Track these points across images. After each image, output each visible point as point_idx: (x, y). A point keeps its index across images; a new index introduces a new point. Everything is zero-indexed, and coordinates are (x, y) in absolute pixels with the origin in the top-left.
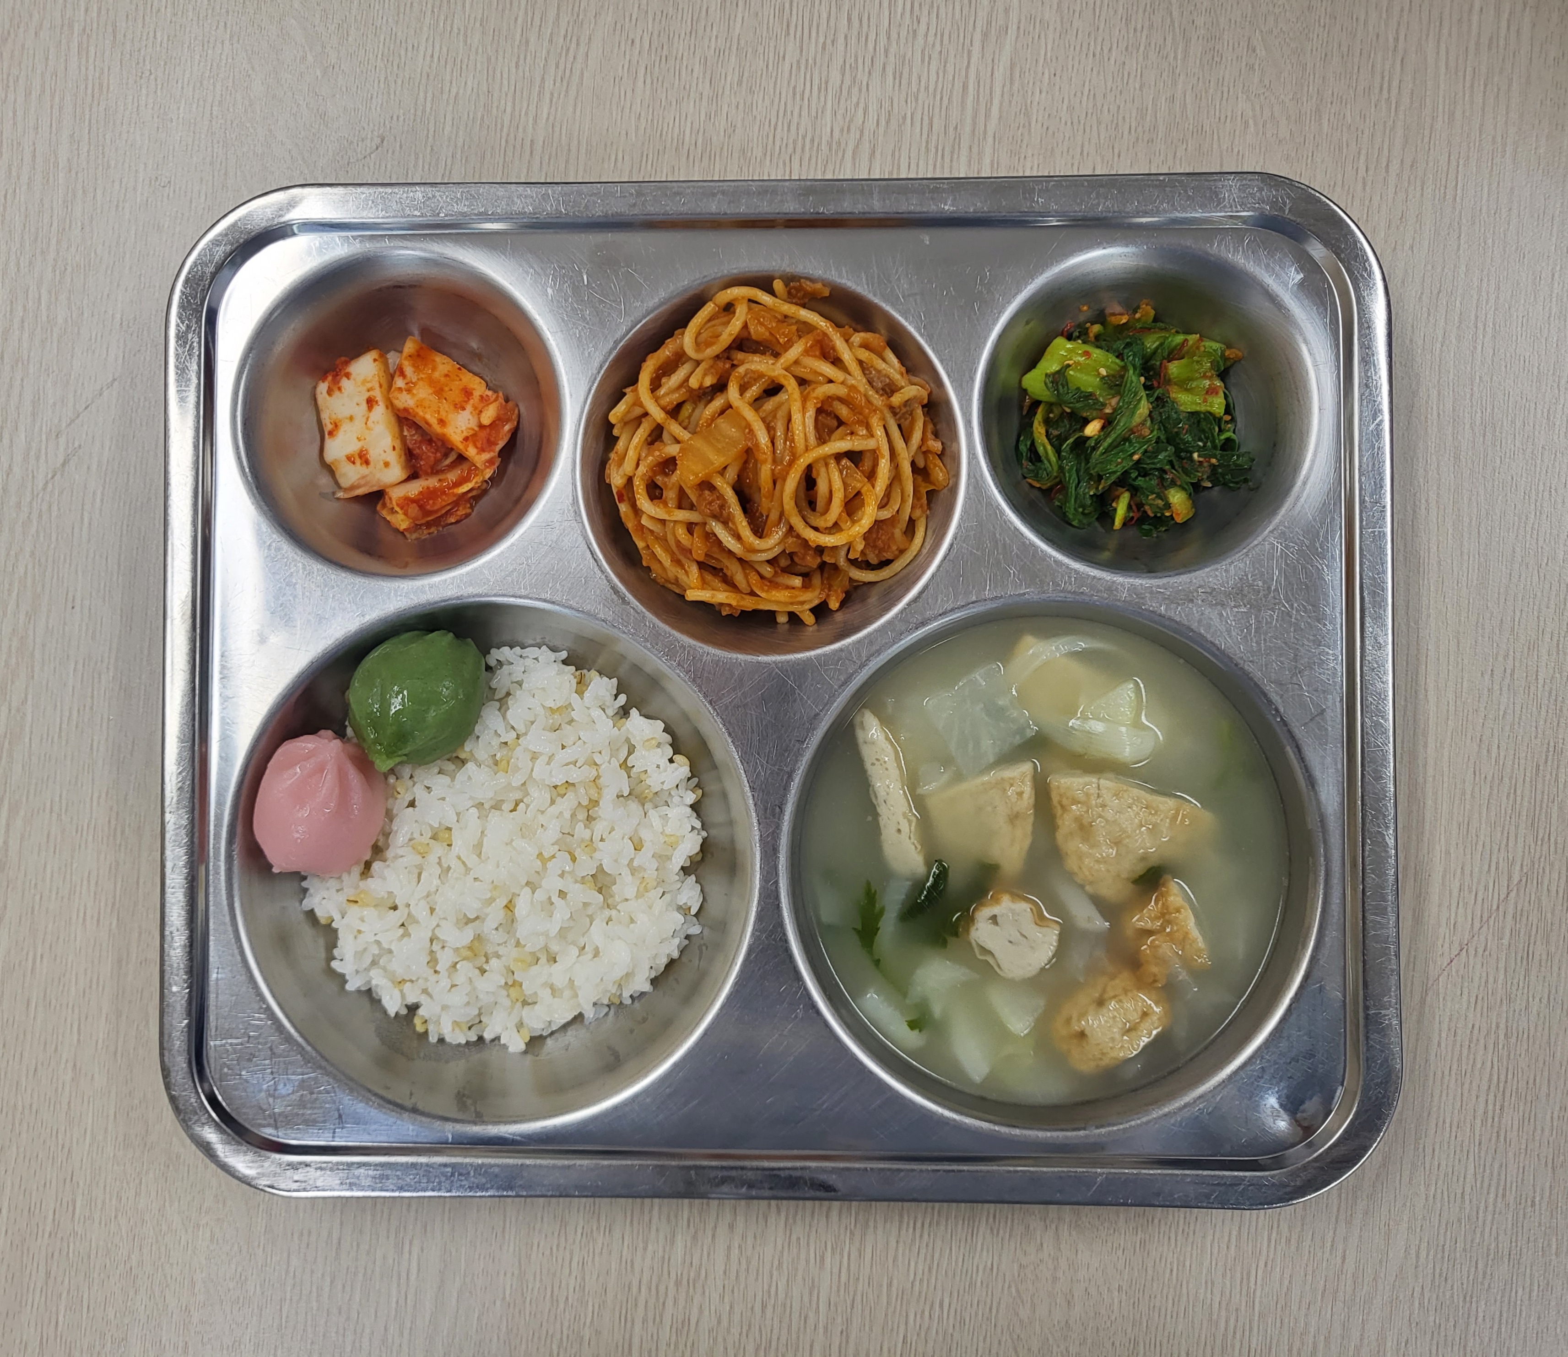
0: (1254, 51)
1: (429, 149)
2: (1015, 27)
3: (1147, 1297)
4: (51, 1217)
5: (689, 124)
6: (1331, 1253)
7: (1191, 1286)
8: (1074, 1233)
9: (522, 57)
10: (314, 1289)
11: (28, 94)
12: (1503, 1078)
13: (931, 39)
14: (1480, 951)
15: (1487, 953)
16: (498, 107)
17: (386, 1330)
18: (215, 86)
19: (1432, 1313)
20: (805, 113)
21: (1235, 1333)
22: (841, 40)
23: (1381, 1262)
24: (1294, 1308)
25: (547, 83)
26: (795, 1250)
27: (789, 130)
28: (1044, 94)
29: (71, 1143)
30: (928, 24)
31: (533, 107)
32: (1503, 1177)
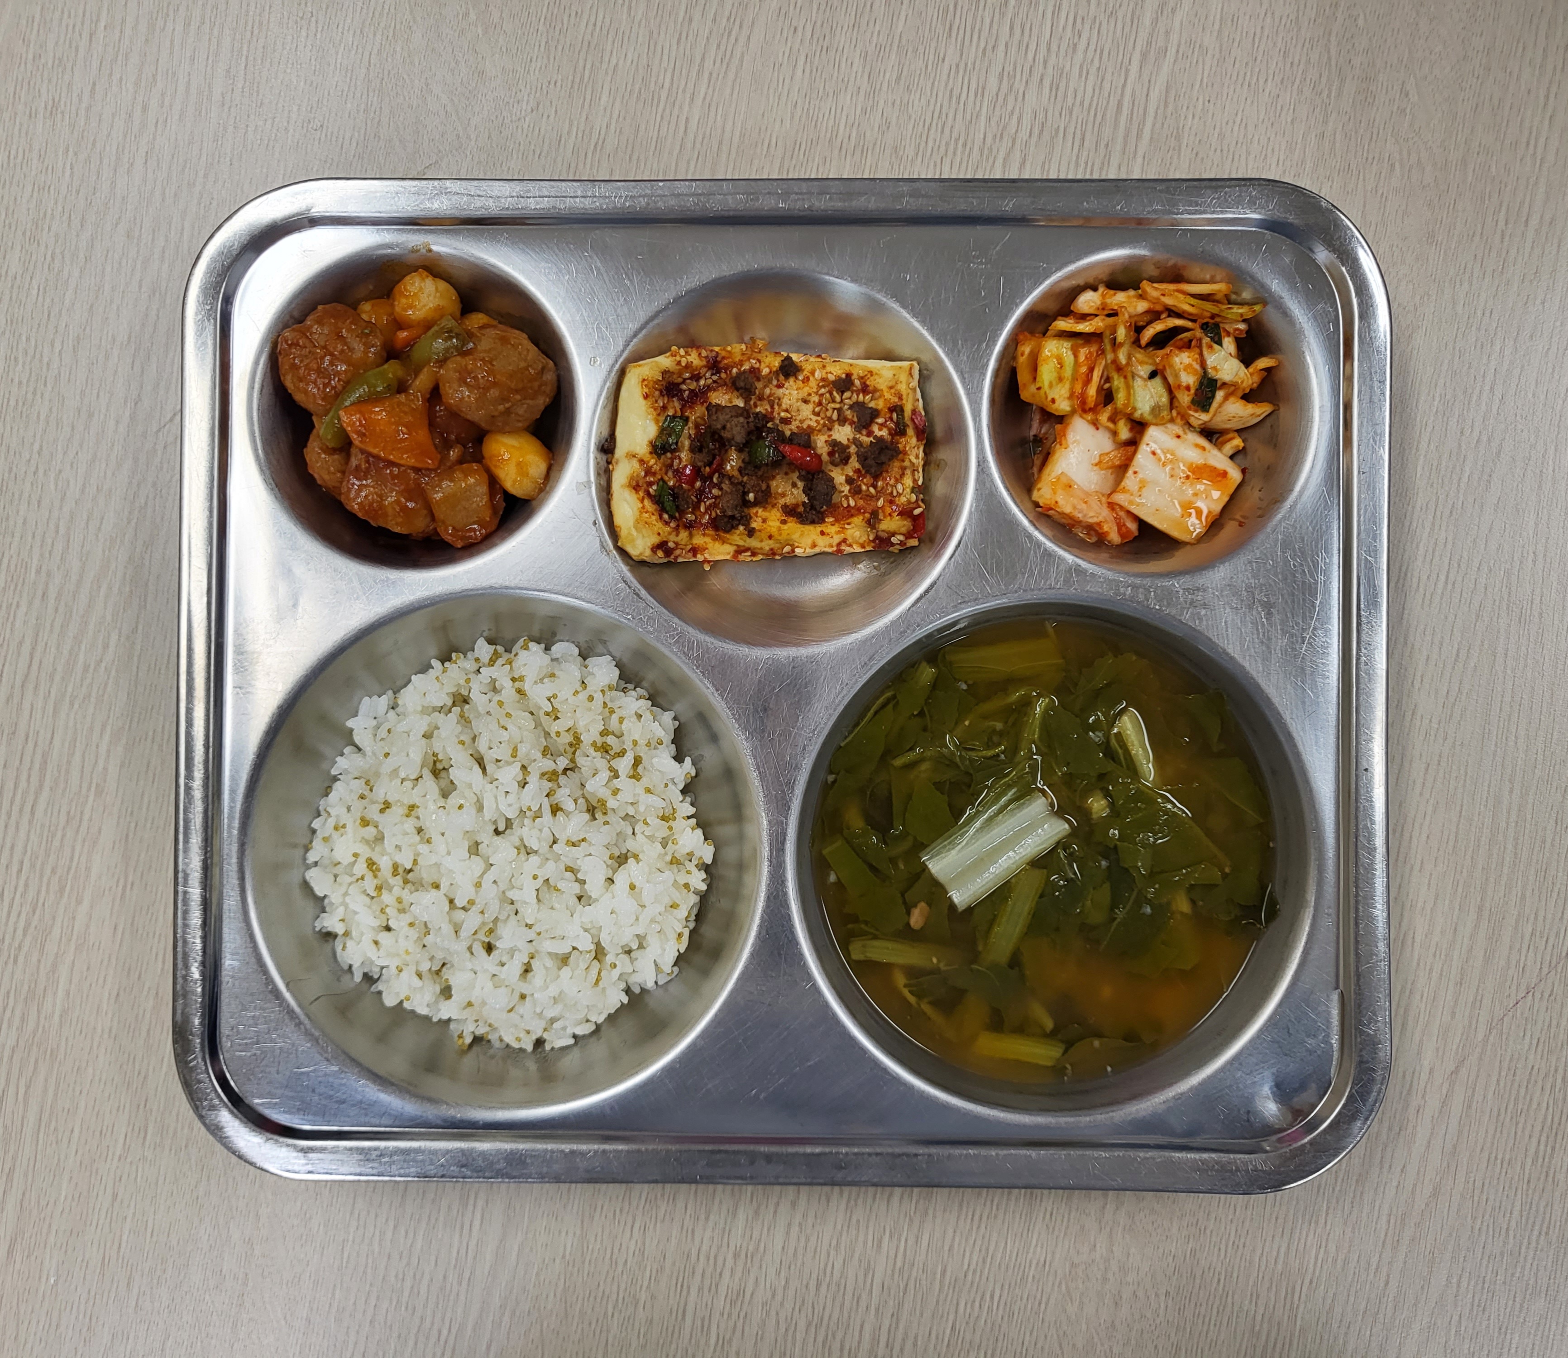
0: (1407, 95)
1: (584, 116)
2: (1174, 50)
3: (1192, 1305)
4: (121, 1141)
5: (844, 117)
6: (1375, 1276)
7: (1236, 1297)
8: (1127, 1236)
9: (684, 35)
10: (377, 1233)
11: (187, 25)
12: (1556, 1120)
13: (1090, 54)
14: (1546, 995)
15: (1552, 998)
16: (656, 83)
17: (445, 1277)
18: (375, 35)
19: (1467, 1341)
20: (959, 116)
21: (1275, 1346)
22: (1002, 47)
23: (1422, 1288)
24: (1335, 1326)
25: (706, 64)
26: (854, 1232)
27: (942, 132)
28: (1197, 118)
29: (148, 1070)
30: (1089, 39)
31: (691, 86)
32: (1548, 1216)
